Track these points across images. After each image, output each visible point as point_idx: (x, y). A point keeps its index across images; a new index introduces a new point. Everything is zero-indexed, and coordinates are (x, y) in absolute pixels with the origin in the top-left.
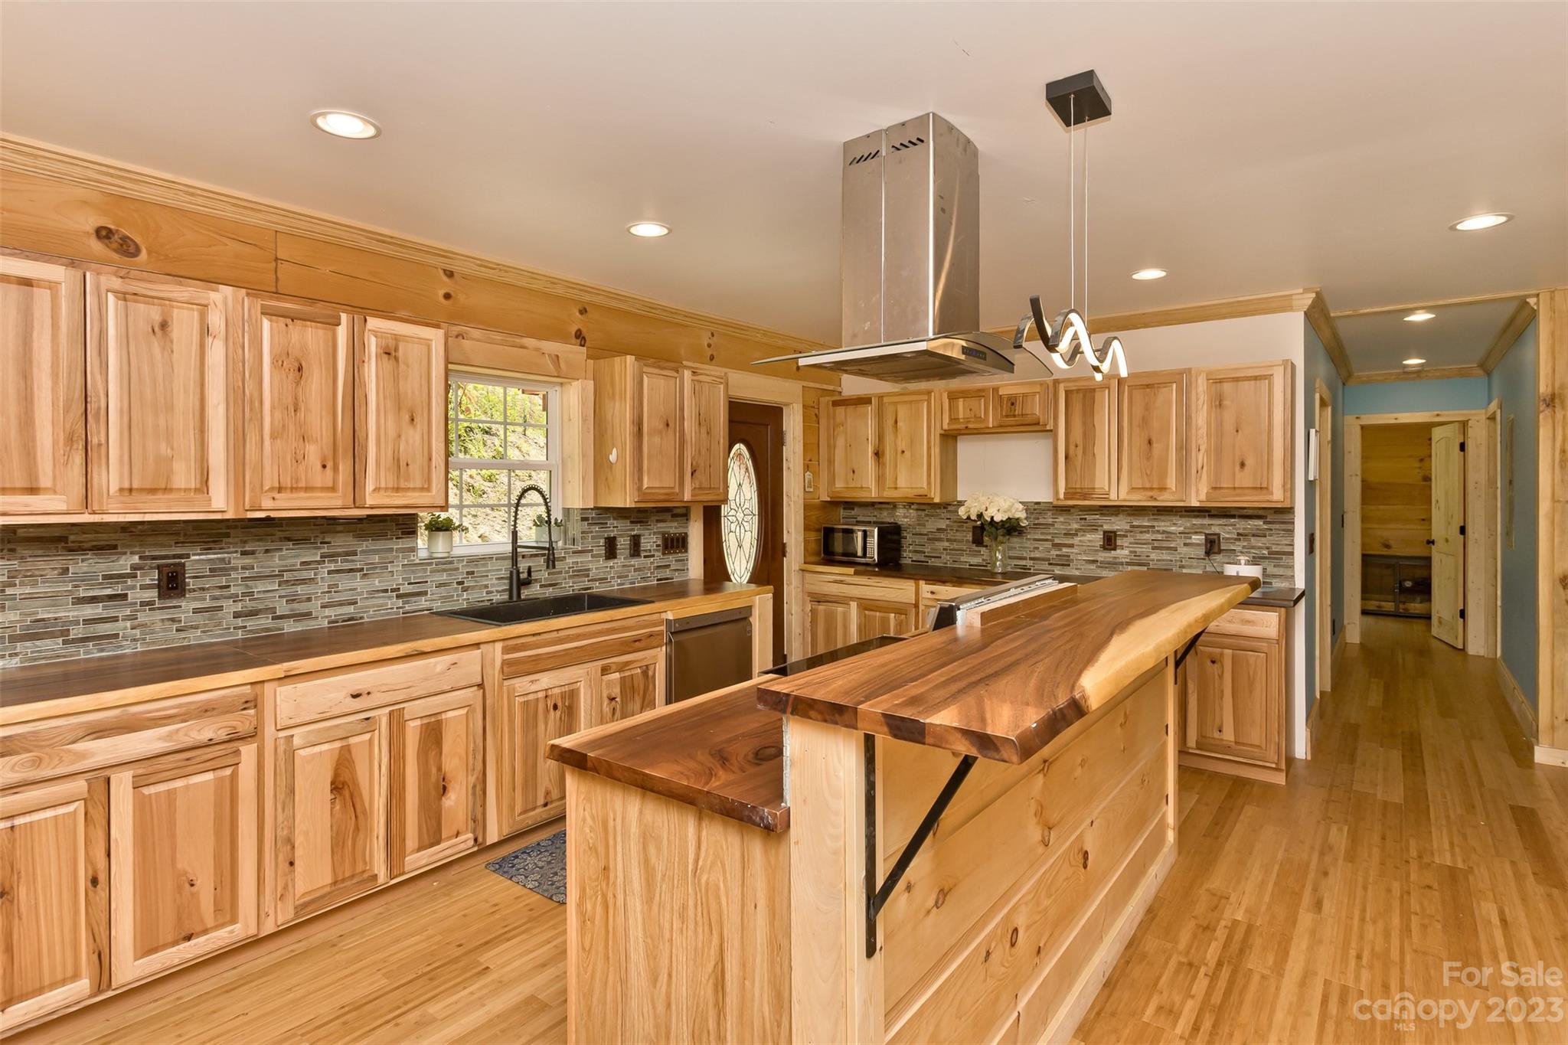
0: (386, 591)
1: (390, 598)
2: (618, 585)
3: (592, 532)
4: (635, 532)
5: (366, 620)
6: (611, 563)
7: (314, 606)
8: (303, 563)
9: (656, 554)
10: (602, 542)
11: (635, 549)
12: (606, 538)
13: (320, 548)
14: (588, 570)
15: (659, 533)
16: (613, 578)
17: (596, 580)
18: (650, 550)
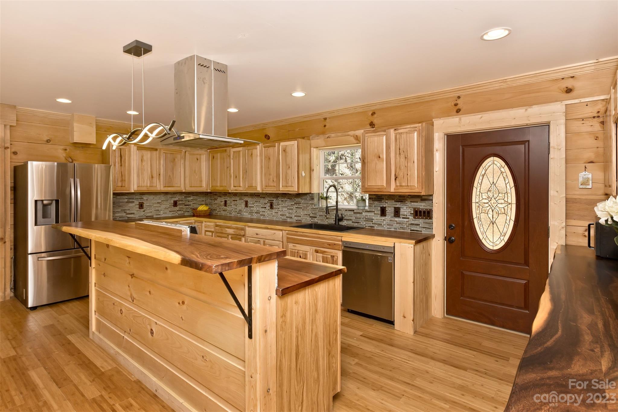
0: (307, 215)
1: (308, 217)
2: (387, 228)
3: (374, 204)
4: (397, 206)
5: (303, 222)
6: (383, 218)
7: (293, 216)
8: (291, 205)
9: (410, 217)
10: (379, 208)
11: (397, 213)
12: (381, 207)
13: (294, 201)
14: (373, 219)
15: (412, 207)
16: (385, 225)
17: (376, 224)
18: (406, 215)
